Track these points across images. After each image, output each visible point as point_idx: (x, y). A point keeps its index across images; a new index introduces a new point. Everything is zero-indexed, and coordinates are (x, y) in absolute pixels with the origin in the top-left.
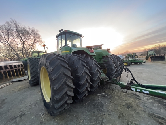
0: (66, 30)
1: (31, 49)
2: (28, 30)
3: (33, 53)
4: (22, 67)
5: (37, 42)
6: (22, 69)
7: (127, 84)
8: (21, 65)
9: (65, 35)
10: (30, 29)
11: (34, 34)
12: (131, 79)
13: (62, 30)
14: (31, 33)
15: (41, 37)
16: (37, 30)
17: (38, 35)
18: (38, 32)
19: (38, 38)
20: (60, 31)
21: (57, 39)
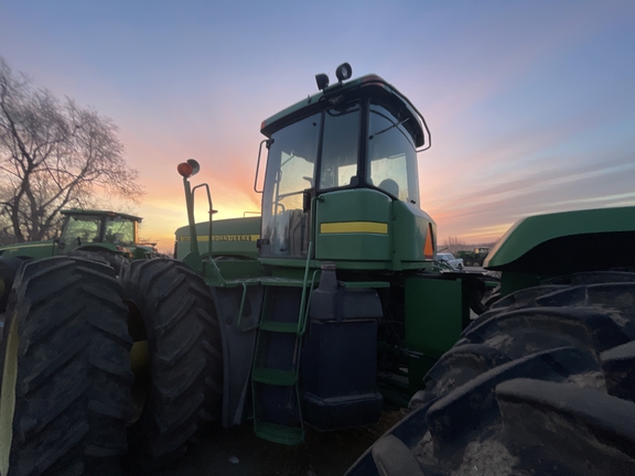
1: (66, 201)
2: (65, 113)
3: (72, 219)
5: (99, 172)
10: (74, 109)
11: (93, 135)
13: (339, 74)
14: (78, 127)
15: (122, 154)
16: (110, 120)
17: (109, 141)
18: (112, 131)
19: (109, 155)
20: (322, 80)
21: (269, 144)
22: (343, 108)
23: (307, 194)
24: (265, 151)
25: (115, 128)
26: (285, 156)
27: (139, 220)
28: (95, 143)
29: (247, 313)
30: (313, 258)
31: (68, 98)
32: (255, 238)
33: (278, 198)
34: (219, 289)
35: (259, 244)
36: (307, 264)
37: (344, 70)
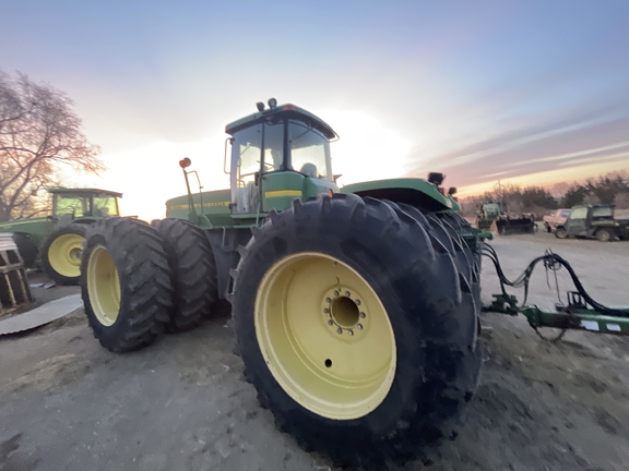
0: (290, 106)
1: (27, 180)
2: (19, 90)
3: (59, 198)
4: (12, 262)
5: (58, 149)
6: (12, 274)
7: (558, 309)
8: (10, 253)
9: (282, 126)
10: (27, 84)
11: (47, 109)
12: (574, 293)
13: (269, 104)
14: (34, 104)
15: (81, 129)
16: (64, 93)
17: (65, 116)
18: (67, 105)
19: (66, 130)
20: (260, 106)
21: (232, 140)
22: (275, 121)
23: (257, 175)
24: (229, 146)
25: (70, 101)
26: (242, 148)
27: (120, 195)
28: (51, 117)
29: (227, 243)
30: (262, 212)
31: (19, 73)
32: (227, 204)
33: (241, 177)
34: (210, 231)
35: (231, 206)
36: (257, 216)
37: (272, 102)
